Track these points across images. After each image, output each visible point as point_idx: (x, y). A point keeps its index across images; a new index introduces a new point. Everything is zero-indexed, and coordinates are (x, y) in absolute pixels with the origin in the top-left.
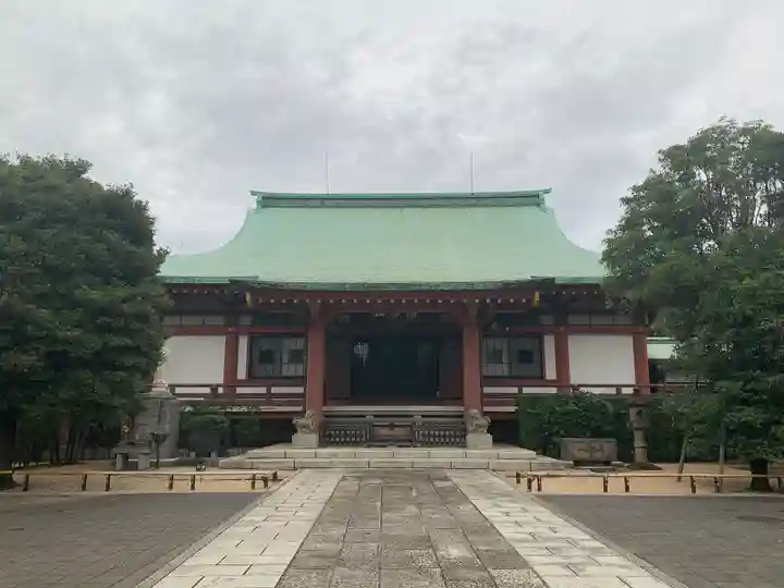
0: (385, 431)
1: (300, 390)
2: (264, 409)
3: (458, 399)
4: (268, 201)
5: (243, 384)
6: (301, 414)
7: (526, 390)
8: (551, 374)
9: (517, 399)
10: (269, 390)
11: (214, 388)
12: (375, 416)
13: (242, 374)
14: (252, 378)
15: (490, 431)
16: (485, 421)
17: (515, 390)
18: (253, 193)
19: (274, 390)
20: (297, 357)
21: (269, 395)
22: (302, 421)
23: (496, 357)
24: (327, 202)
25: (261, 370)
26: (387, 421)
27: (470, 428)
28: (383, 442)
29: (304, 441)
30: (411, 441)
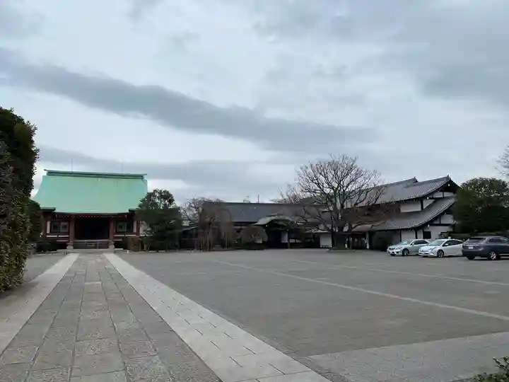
1: (67, 236)
2: (57, 241)
3: (108, 238)
4: (50, 173)
5: (48, 234)
7: (126, 235)
8: (135, 230)
9: (123, 238)
10: (58, 236)
13: (48, 232)
14: (51, 233)
15: (114, 245)
16: (113, 243)
17: (123, 235)
18: (45, 170)
19: (60, 236)
20: (65, 227)
22: (69, 243)
23: (121, 227)
24: (72, 175)
25: (54, 230)
26: (90, 243)
27: (110, 244)
29: (70, 248)
30: (95, 248)
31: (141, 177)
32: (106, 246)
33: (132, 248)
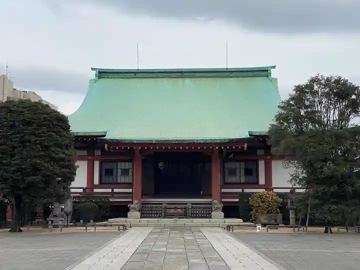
0: (172, 211)
1: (130, 190)
2: (111, 200)
3: (209, 195)
4: (102, 74)
5: (97, 187)
6: (132, 203)
7: (246, 190)
8: (262, 181)
9: (242, 196)
10: (113, 190)
11: (84, 189)
12: (168, 204)
14: (102, 184)
15: (223, 211)
16: (221, 206)
17: (240, 190)
18: (93, 69)
19: (115, 190)
20: (125, 172)
21: (113, 193)
22: (132, 206)
23: (233, 172)
24: (138, 75)
25: (106, 179)
26: (173, 206)
27: (213, 209)
28: (171, 216)
29: (134, 216)
30: (185, 215)
31: (264, 72)
32: (206, 213)
33: (263, 219)
